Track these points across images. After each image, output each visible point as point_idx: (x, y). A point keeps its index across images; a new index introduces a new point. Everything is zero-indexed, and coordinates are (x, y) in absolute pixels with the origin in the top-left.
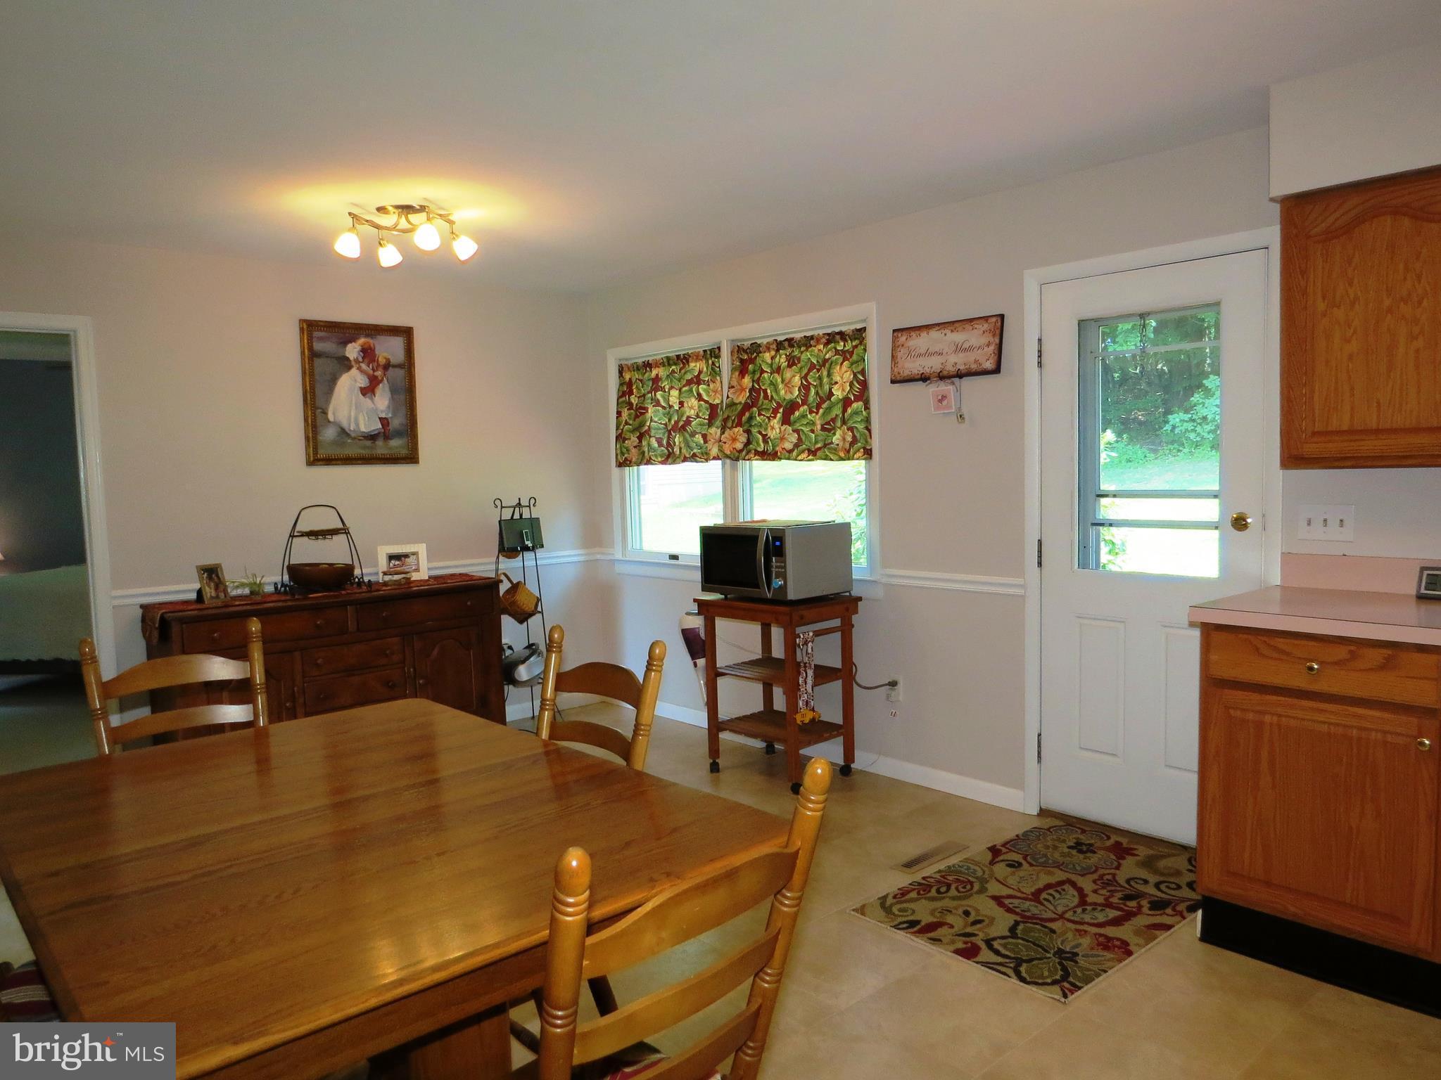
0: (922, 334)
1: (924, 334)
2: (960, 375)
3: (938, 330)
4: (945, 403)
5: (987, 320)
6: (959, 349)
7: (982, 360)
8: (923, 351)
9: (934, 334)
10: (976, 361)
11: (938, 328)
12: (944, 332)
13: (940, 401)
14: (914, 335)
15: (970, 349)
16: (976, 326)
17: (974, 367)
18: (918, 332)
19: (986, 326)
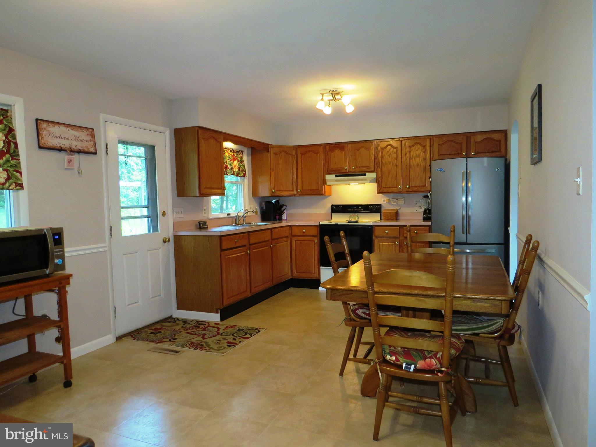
0: (55, 126)
1: (57, 126)
2: (79, 152)
3: (64, 127)
4: (71, 163)
5: (88, 130)
6: (77, 139)
7: (89, 147)
8: (58, 135)
9: (62, 128)
10: (86, 147)
11: (64, 126)
12: (69, 128)
13: (69, 162)
14: (51, 126)
15: (82, 141)
16: (83, 131)
17: (86, 149)
18: (53, 125)
19: (88, 132)
